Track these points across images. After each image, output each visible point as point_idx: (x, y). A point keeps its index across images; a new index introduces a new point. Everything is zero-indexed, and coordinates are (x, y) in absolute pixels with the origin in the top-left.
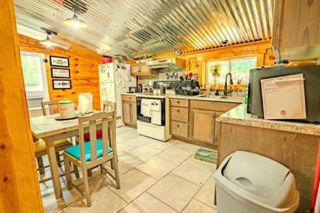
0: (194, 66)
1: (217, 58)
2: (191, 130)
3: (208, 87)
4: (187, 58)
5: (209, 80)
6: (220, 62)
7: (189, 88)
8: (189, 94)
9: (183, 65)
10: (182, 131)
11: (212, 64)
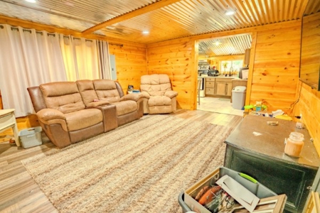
0: (215, 63)
1: (226, 60)
2: (215, 91)
3: (222, 73)
4: (211, 59)
5: (222, 70)
6: (227, 62)
7: (214, 73)
8: (215, 76)
9: (210, 62)
10: (211, 92)
11: (224, 62)
